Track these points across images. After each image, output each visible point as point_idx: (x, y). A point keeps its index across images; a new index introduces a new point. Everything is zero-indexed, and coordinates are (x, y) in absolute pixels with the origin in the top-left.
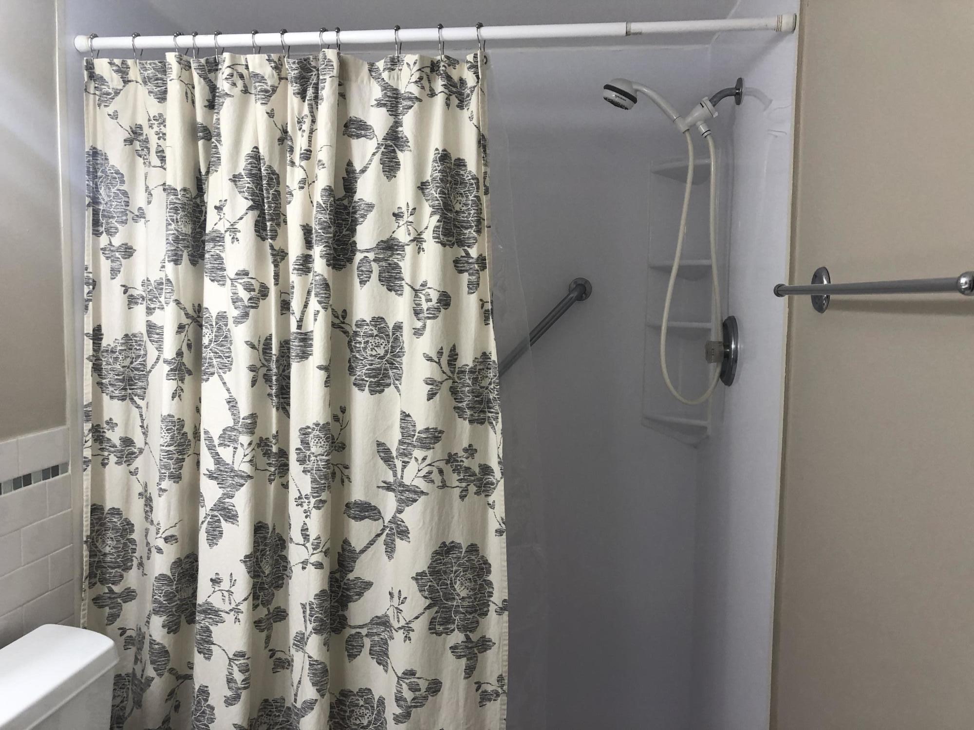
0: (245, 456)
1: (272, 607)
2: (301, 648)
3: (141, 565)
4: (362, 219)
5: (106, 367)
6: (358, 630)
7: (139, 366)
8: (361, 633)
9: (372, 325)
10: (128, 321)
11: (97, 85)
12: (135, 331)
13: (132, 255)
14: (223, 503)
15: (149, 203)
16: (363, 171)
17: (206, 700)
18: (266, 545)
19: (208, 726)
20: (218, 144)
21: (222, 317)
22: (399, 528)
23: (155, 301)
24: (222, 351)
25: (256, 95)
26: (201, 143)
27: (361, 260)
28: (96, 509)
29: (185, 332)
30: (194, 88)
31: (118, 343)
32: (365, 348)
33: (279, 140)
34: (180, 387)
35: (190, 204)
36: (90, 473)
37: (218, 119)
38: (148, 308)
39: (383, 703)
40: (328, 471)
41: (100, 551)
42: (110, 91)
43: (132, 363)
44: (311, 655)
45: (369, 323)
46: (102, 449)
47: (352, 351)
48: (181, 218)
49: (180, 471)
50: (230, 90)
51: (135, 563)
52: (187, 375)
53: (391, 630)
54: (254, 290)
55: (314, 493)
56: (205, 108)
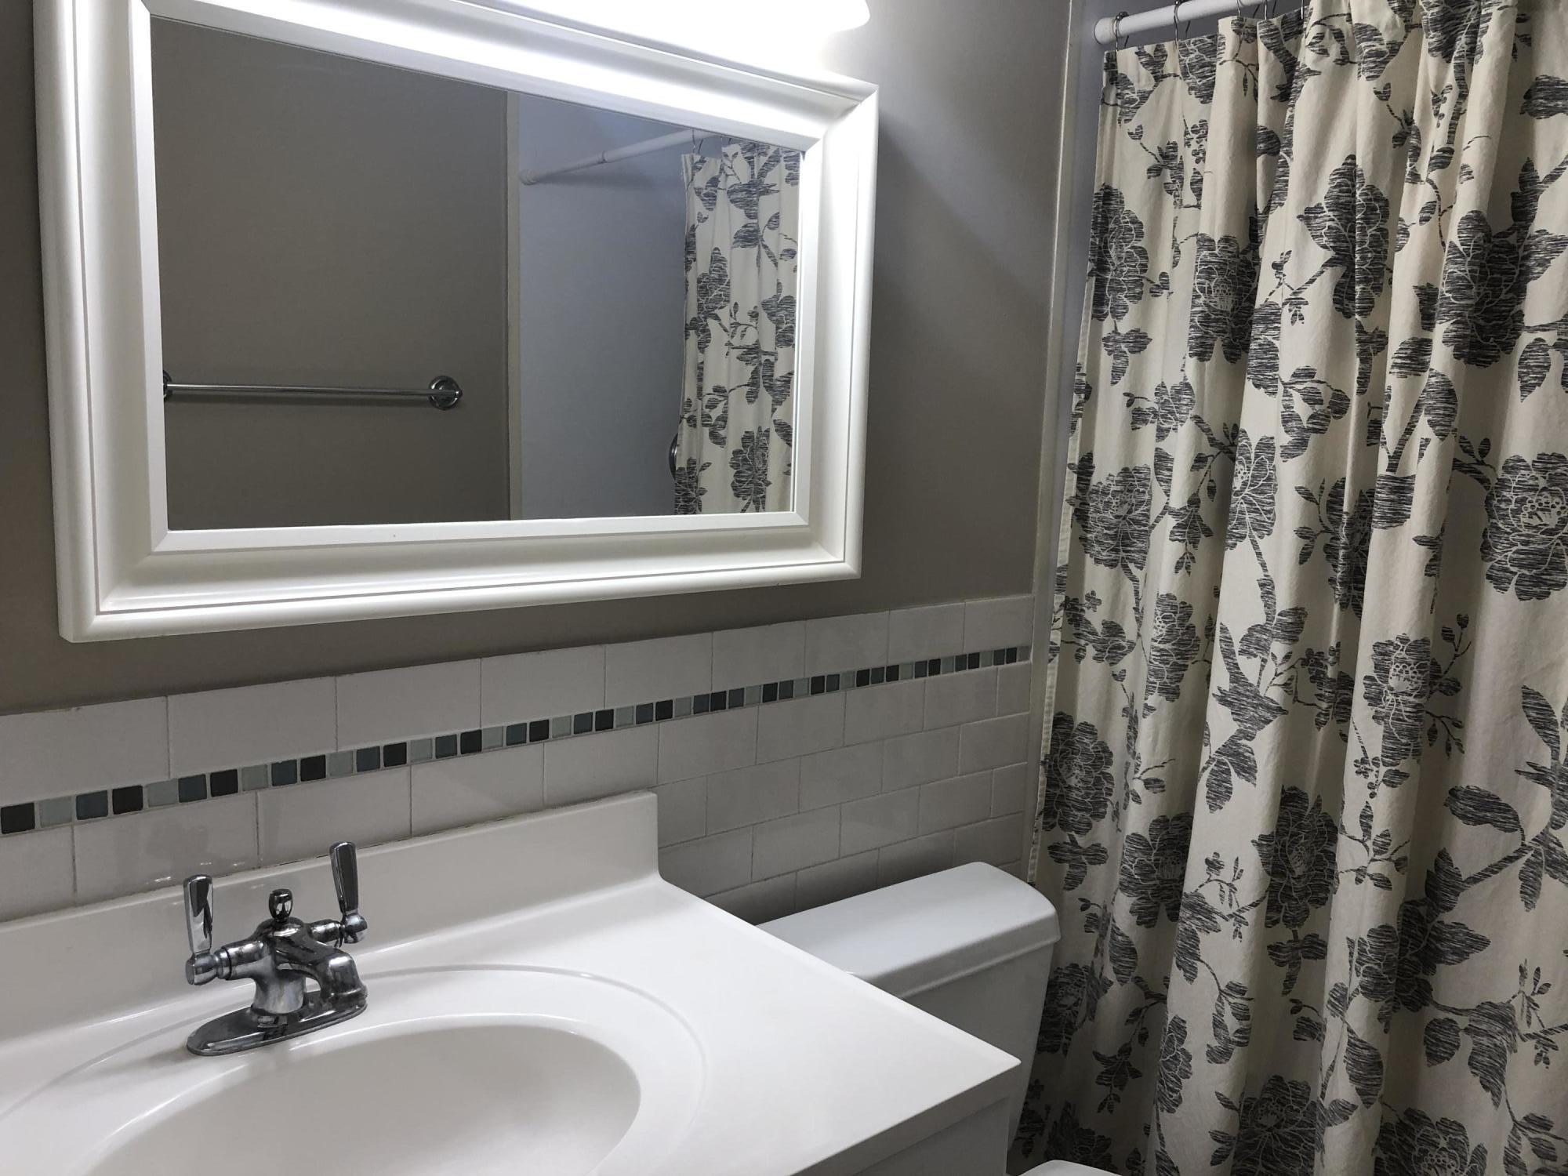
0: (1277, 675)
1: (1302, 933)
2: (1341, 1013)
3: (1116, 814)
4: (1539, 269)
5: (1094, 515)
6: (1451, 1016)
7: (1141, 518)
8: (1455, 1023)
9: (1537, 469)
10: (1130, 446)
11: (1119, 91)
12: (1140, 464)
13: (1145, 348)
14: (1236, 745)
15: (1175, 264)
16: (1553, 177)
17: (1181, 1041)
18: (1300, 827)
19: (1179, 1080)
20: (1287, 158)
21: (1266, 445)
22: (1550, 855)
23: (1170, 419)
24: (1261, 501)
25: (1360, 65)
26: (1260, 160)
27: (1528, 347)
28: (1062, 721)
29: (1206, 469)
30: (1258, 69)
31: (1112, 481)
32: (1516, 512)
33: (1395, 138)
34: (1191, 554)
35: (1234, 263)
36: (1056, 666)
37: (1292, 117)
38: (1159, 430)
39: (1484, 1159)
40: (1417, 723)
41: (1064, 782)
42: (1135, 96)
43: (1130, 512)
44: (1353, 1028)
45: (1530, 464)
46: (1078, 635)
47: (1491, 516)
48: (1216, 285)
49: (1177, 684)
50: (1315, 62)
51: (1110, 809)
52: (1203, 536)
53: (1514, 1035)
54: (1321, 402)
55: (1387, 757)
56: (1271, 101)
